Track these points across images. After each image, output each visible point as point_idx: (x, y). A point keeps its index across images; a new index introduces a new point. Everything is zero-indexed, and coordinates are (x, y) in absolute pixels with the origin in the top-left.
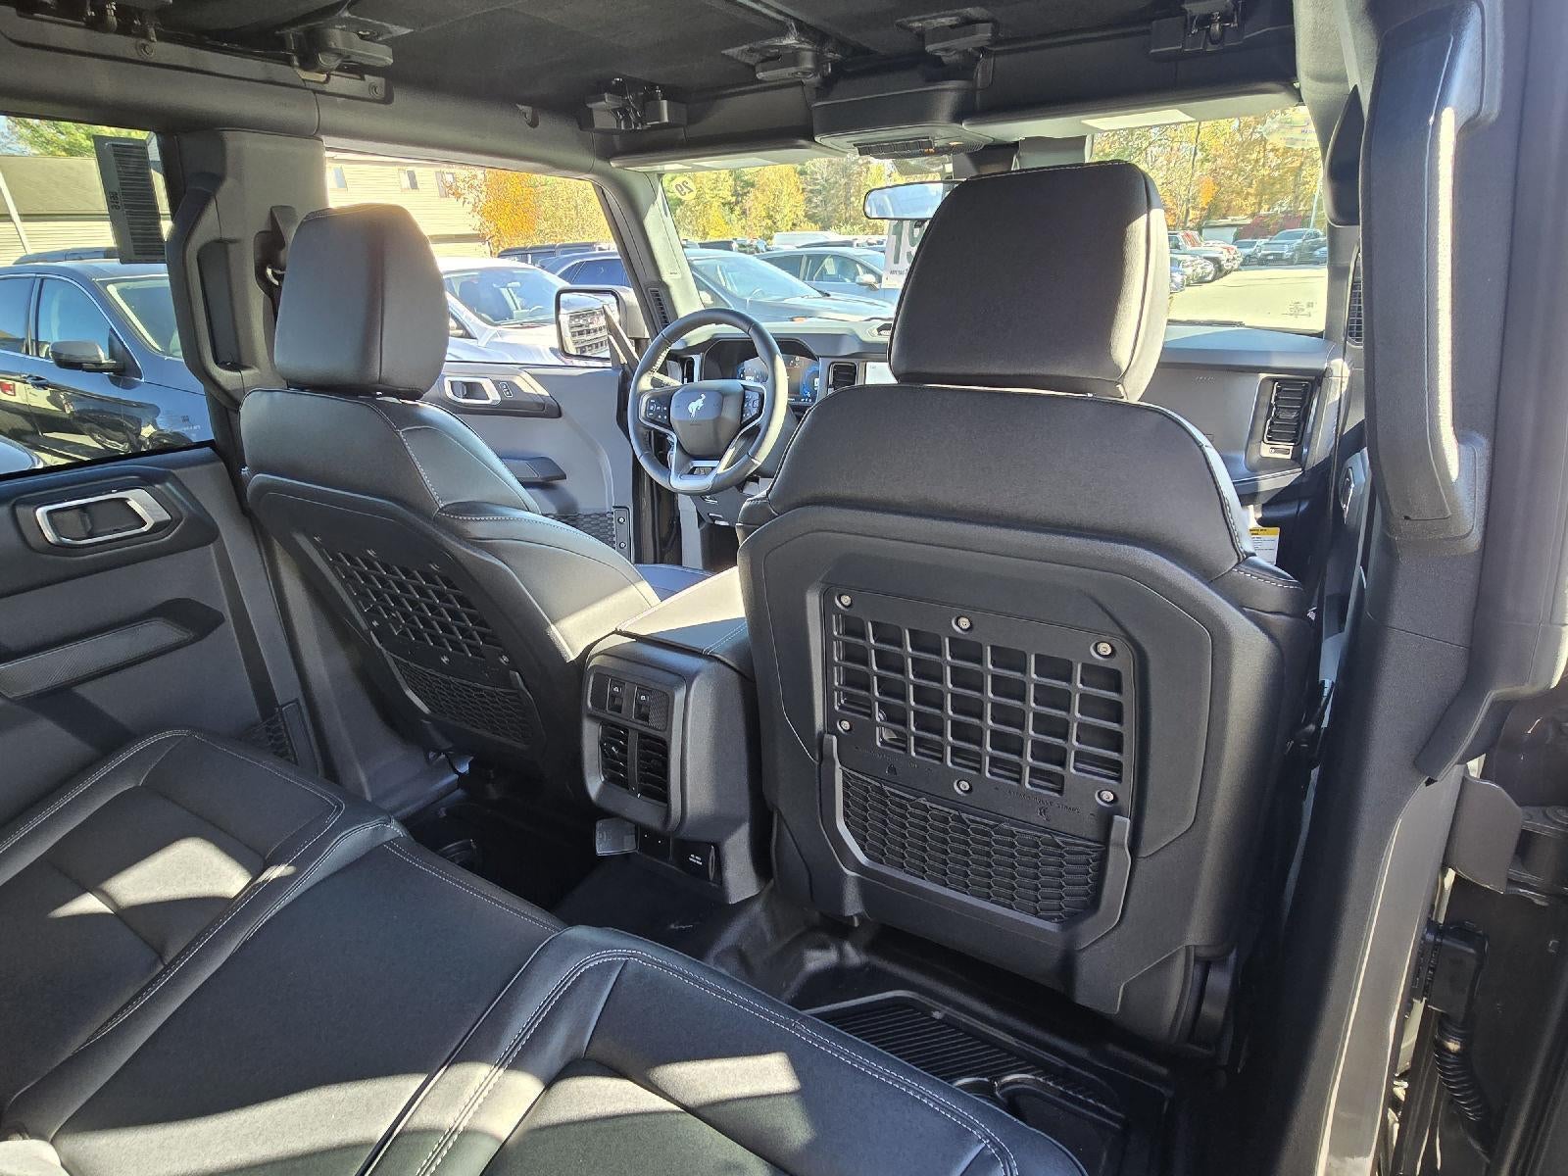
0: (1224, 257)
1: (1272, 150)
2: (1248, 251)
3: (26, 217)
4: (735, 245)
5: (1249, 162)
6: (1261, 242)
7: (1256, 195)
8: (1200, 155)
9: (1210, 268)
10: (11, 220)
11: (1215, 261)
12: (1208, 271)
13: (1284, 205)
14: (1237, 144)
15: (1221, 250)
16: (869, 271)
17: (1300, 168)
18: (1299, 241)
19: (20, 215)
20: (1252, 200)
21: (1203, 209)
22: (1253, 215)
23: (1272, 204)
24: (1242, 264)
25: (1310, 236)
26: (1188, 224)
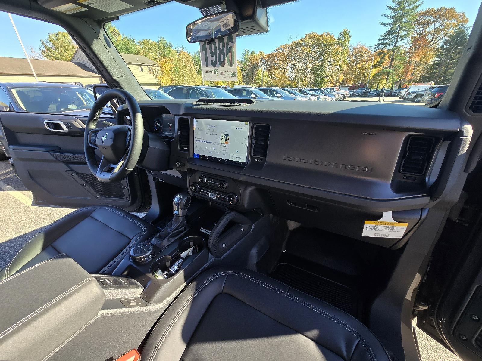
0: (345, 94)
1: (358, 68)
2: (351, 93)
3: (38, 75)
4: (221, 87)
5: (352, 71)
6: (354, 91)
7: (353, 79)
8: (340, 69)
9: (342, 96)
10: (34, 76)
11: (343, 95)
12: (341, 97)
13: (360, 82)
14: (349, 66)
15: (344, 92)
16: (254, 94)
17: (365, 73)
18: (364, 91)
19: (36, 75)
20: (353, 80)
21: (341, 82)
22: (352, 84)
23: (357, 81)
24: (350, 96)
25: (366, 90)
26: (337, 86)
